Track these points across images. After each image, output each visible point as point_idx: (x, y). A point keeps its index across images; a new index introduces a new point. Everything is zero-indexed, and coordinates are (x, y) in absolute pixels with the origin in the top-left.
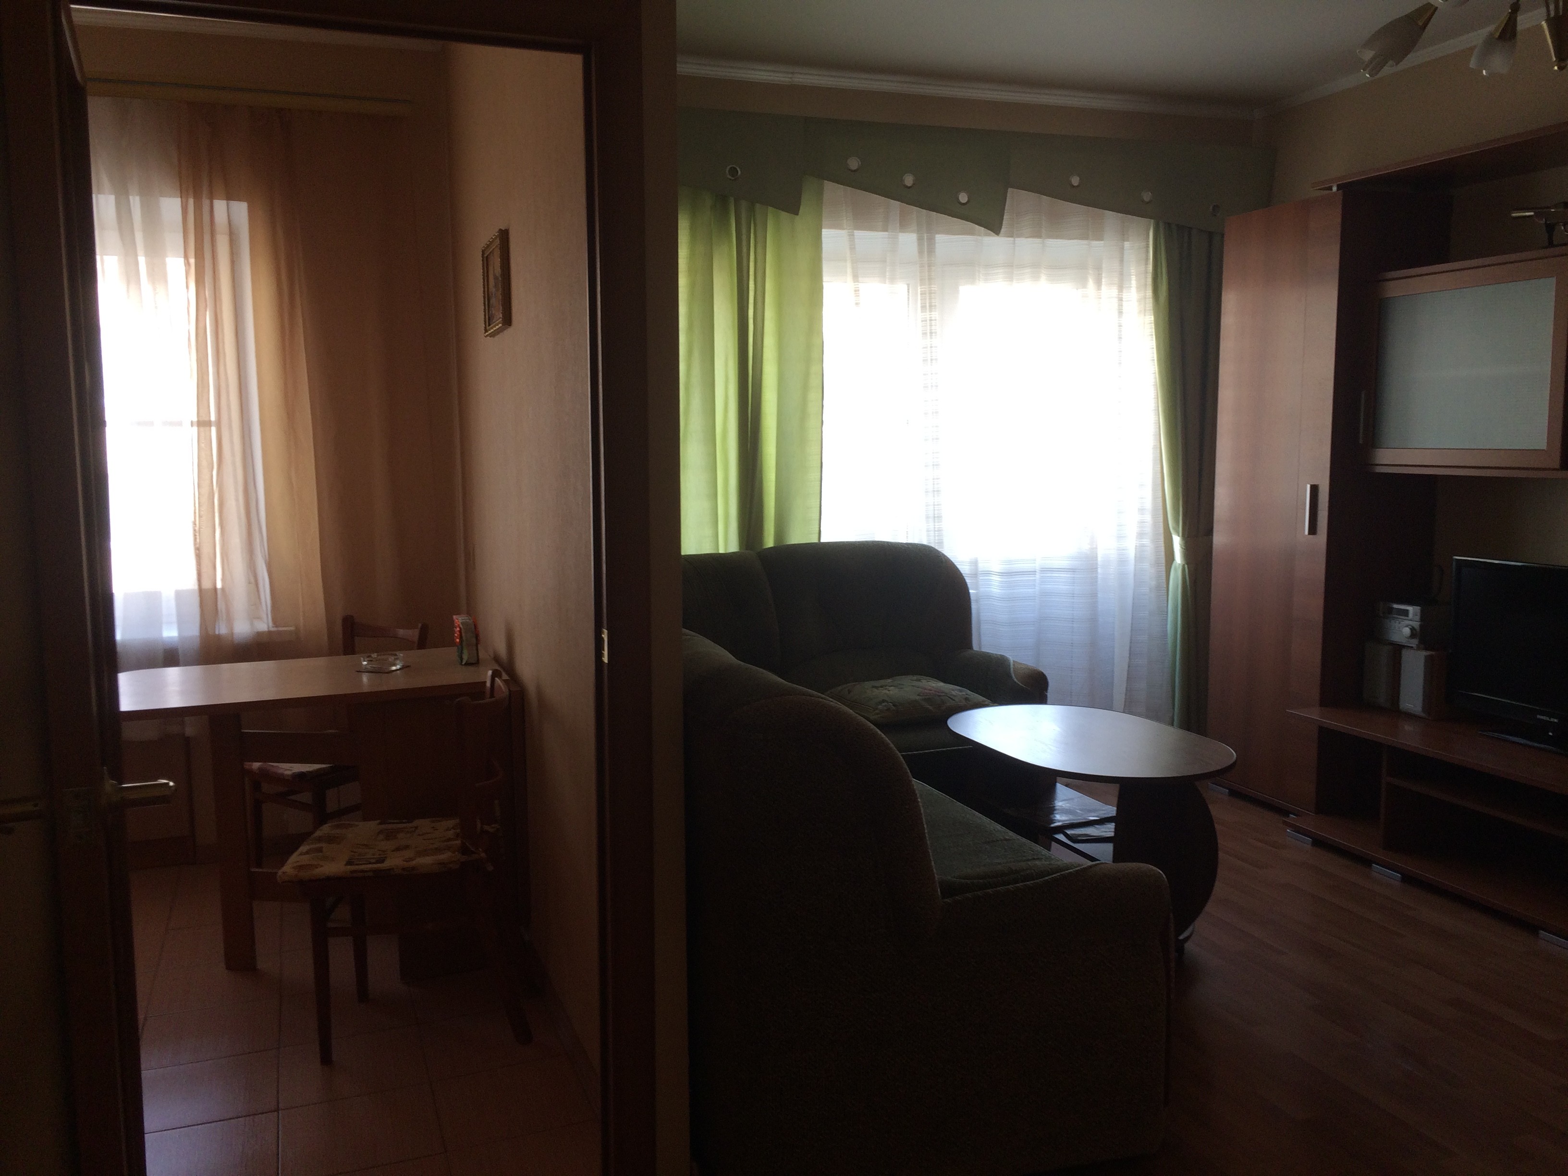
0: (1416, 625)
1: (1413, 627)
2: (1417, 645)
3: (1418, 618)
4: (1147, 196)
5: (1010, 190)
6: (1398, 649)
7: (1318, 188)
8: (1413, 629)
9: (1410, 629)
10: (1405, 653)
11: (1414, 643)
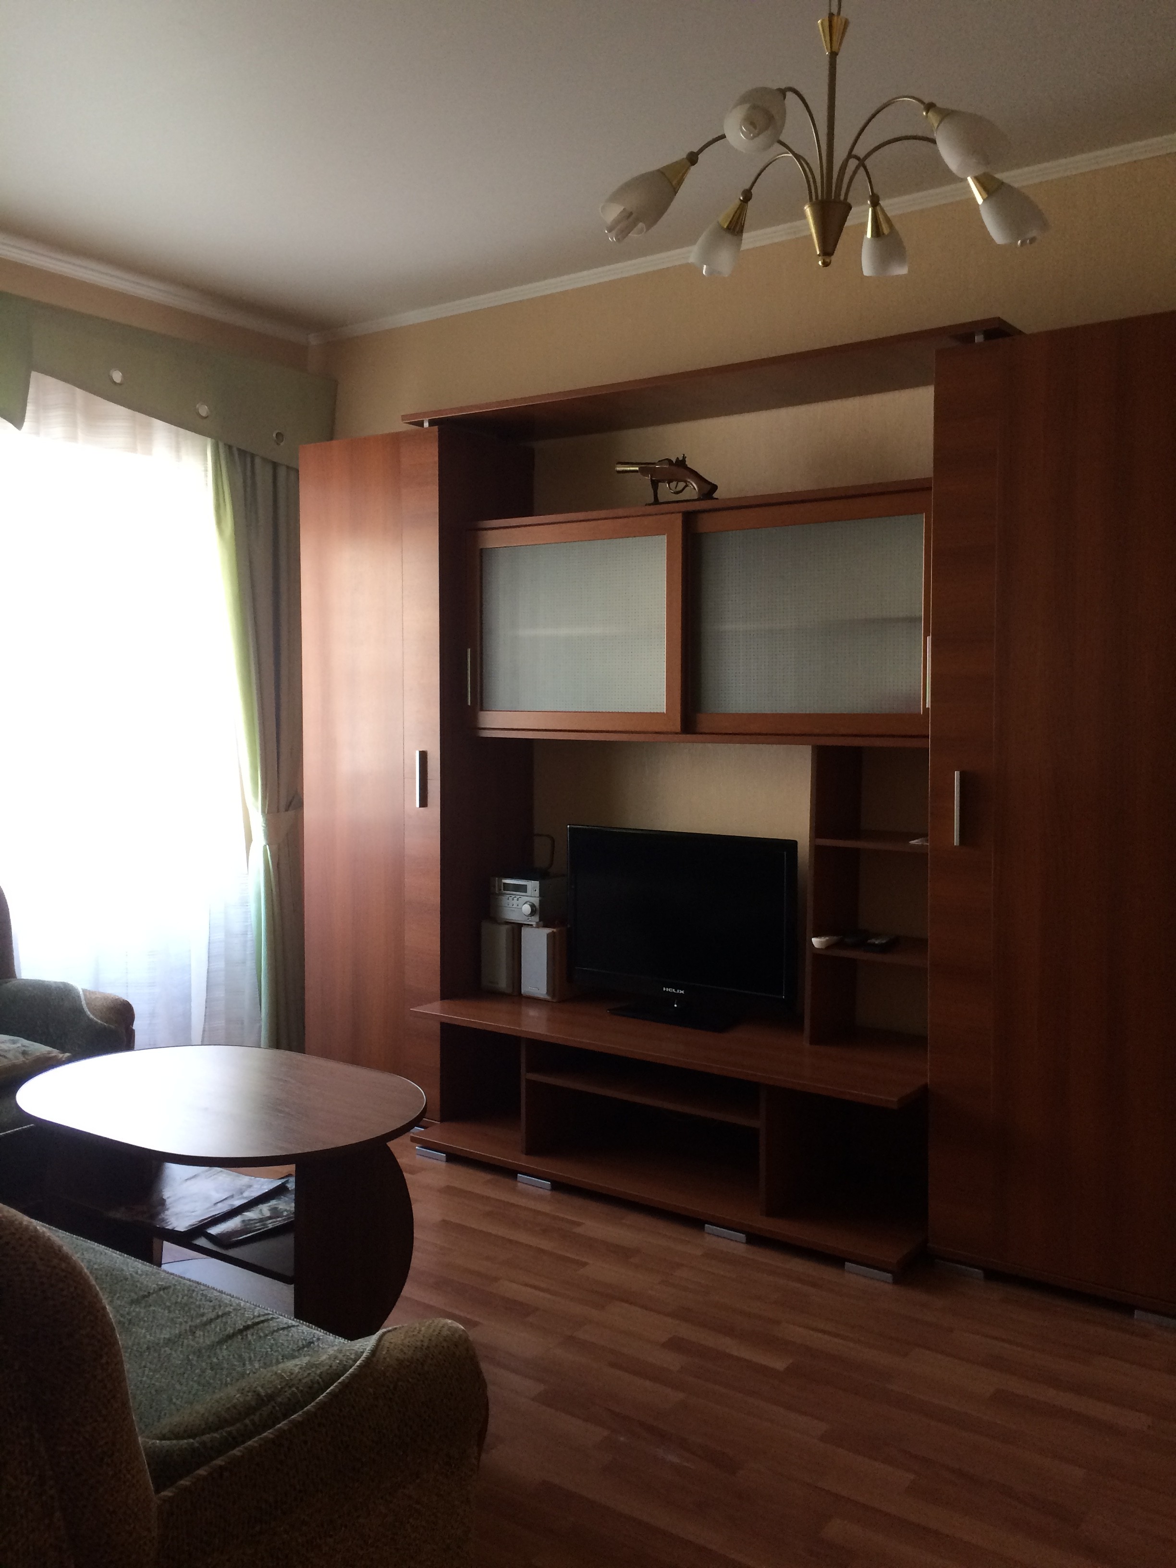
0: (536, 901)
1: (533, 903)
2: (537, 922)
3: (537, 893)
4: (204, 410)
5: (34, 374)
6: (517, 928)
7: (406, 421)
8: (533, 906)
9: (531, 906)
10: (525, 931)
11: (535, 920)
